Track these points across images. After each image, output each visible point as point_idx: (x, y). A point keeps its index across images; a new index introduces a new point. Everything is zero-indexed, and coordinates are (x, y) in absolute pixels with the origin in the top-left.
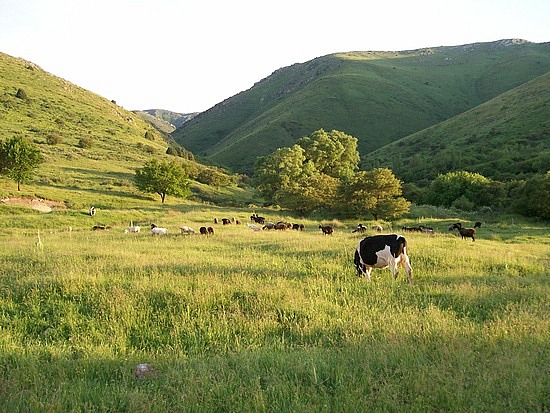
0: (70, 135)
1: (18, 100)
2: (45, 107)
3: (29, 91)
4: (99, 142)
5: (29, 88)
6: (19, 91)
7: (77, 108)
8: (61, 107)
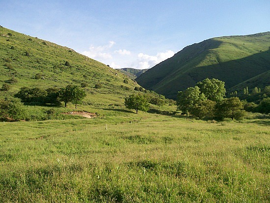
0: (91, 82)
1: (66, 67)
2: (78, 69)
3: (70, 62)
4: (104, 85)
5: (70, 61)
6: (66, 62)
7: (92, 69)
8: (85, 69)
